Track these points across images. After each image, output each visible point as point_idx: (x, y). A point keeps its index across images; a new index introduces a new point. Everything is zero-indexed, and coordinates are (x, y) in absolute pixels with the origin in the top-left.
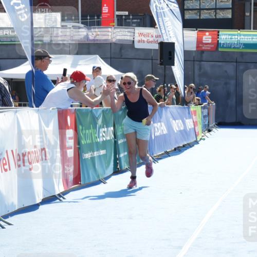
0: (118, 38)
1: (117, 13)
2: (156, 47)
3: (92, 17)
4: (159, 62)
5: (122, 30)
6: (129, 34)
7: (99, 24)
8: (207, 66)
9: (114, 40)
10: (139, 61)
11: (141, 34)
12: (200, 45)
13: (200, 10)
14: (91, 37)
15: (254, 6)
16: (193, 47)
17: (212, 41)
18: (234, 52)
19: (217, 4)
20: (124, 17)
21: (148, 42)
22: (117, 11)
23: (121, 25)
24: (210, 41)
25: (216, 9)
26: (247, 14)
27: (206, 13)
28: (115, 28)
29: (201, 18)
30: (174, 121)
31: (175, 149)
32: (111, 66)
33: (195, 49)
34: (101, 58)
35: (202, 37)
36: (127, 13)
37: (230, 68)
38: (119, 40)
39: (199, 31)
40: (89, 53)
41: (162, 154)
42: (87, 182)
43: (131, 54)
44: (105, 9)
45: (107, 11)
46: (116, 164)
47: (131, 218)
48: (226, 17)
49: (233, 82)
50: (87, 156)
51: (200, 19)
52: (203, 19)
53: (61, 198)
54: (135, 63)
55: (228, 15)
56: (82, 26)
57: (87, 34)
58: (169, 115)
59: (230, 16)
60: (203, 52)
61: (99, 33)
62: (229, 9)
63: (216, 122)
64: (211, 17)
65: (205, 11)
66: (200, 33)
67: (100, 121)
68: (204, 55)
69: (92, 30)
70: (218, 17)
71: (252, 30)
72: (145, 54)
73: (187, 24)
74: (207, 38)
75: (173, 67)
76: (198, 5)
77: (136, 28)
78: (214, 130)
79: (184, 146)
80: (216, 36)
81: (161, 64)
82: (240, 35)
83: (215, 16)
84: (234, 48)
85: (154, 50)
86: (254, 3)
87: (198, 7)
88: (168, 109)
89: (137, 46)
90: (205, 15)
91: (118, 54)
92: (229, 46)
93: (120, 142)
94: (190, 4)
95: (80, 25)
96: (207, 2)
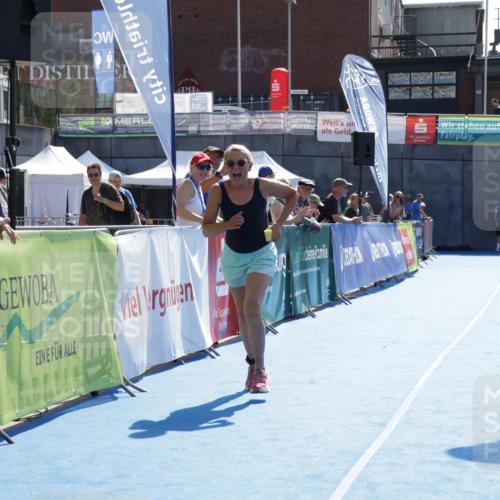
0: (294, 126)
1: (293, 92)
2: (348, 139)
3: (257, 97)
4: (351, 160)
5: (300, 115)
6: (309, 121)
7: (266, 107)
8: (420, 166)
9: (288, 130)
10: (324, 159)
11: (326, 122)
12: (412, 137)
13: (410, 86)
14: (255, 126)
15: (488, 80)
16: (401, 140)
17: (428, 130)
18: (460, 146)
19: (436, 78)
20: (302, 98)
21: (337, 132)
22: (293, 88)
23: (298, 109)
24: (425, 130)
25: (433, 85)
26: (478, 92)
27: (419, 91)
28: (289, 113)
29: (413, 97)
30: (373, 245)
31: (375, 285)
32: (283, 166)
33: (403, 142)
34: (270, 156)
35: (414, 125)
36: (306, 92)
38: (296, 130)
39: (410, 116)
41: (357, 292)
43: (312, 149)
44: (276, 87)
45: (278, 89)
48: (447, 96)
49: (458, 189)
51: (410, 100)
52: (415, 100)
53: (212, 353)
54: (319, 165)
55: (451, 93)
56: (243, 110)
57: (250, 123)
58: (366, 235)
59: (453, 95)
60: (414, 146)
61: (266, 120)
62: (452, 85)
63: (434, 245)
64: (425, 97)
65: (418, 88)
66: (411, 119)
68: (417, 152)
69: (258, 116)
70: (436, 96)
71: (485, 115)
73: (393, 107)
74: (421, 126)
75: (372, 168)
76: (408, 79)
77: (320, 113)
78: (431, 257)
79: (388, 280)
80: (433, 124)
81: (355, 163)
82: (469, 122)
83: (433, 95)
84: (460, 140)
85: (346, 144)
86: (488, 77)
87: (408, 83)
88: (365, 228)
89: (321, 138)
90: (417, 94)
91: (293, 150)
92: (453, 137)
93: (296, 274)
94: (396, 78)
95: (240, 109)
96: (421, 76)
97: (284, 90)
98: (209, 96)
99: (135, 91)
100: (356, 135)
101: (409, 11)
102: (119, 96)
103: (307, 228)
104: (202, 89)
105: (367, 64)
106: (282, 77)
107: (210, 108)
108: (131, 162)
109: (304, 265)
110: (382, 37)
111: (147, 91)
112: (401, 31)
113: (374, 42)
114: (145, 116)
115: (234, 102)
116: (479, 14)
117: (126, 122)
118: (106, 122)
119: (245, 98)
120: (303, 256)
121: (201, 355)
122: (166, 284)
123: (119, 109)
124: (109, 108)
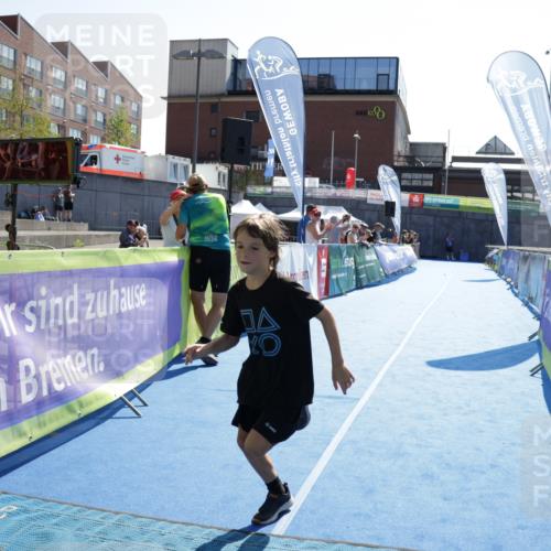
0: (356, 195)
1: (357, 179)
2: (383, 203)
3: (339, 181)
4: (384, 213)
6: (364, 194)
7: (344, 186)
8: (415, 217)
9: (354, 197)
10: (370, 212)
11: (372, 194)
12: (411, 203)
13: (411, 180)
16: (406, 204)
17: (419, 201)
18: (433, 209)
19: (423, 177)
20: (361, 183)
21: (377, 199)
25: (422, 180)
26: (443, 184)
28: (354, 189)
33: (408, 206)
35: (413, 198)
36: (363, 180)
37: (430, 220)
38: (357, 197)
39: (411, 194)
40: (336, 205)
42: (333, 294)
43: (365, 207)
44: (349, 177)
48: (428, 185)
50: (334, 277)
51: (411, 186)
52: (414, 186)
54: (367, 214)
55: (431, 184)
56: (333, 187)
57: (336, 193)
60: (413, 208)
62: (431, 180)
64: (419, 185)
65: (415, 181)
67: (345, 254)
68: (414, 211)
69: (339, 190)
70: (423, 185)
71: (446, 195)
72: (374, 207)
73: (404, 189)
74: (416, 199)
76: (411, 176)
77: (369, 190)
80: (422, 198)
81: (385, 215)
82: (438, 198)
84: (434, 206)
85: (382, 206)
87: (410, 178)
89: (369, 201)
90: (415, 183)
91: (356, 207)
92: (431, 205)
93: (360, 267)
94: (405, 175)
95: (331, 186)
96: (417, 176)
97: (353, 178)
98: (317, 180)
99: (284, 175)
100: (387, 203)
101: (412, 144)
102: (275, 178)
103: (363, 245)
104: (314, 176)
106: (352, 173)
107: (317, 185)
108: (279, 209)
110: (399, 156)
111: (291, 177)
112: (408, 154)
113: (395, 158)
114: (287, 188)
115: (329, 182)
116: (444, 148)
117: (278, 190)
118: (269, 190)
119: (334, 181)
120: (364, 257)
122: (297, 271)
123: (275, 184)
124: (270, 183)
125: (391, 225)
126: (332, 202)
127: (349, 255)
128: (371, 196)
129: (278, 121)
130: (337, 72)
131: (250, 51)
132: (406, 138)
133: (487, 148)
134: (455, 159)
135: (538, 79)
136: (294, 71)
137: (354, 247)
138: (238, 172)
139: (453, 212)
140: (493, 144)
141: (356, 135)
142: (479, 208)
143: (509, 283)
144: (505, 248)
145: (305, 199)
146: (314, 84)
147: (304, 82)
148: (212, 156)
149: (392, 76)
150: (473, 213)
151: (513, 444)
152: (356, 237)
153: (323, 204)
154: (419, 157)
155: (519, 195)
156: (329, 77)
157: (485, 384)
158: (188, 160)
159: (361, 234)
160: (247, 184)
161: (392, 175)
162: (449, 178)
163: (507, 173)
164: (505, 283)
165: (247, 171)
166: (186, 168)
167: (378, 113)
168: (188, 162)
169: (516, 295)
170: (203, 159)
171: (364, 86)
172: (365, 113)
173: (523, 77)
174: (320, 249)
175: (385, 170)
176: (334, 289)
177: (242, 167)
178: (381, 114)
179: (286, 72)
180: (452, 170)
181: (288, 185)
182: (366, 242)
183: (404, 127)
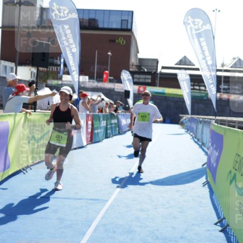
1: (109, 78)
2: (123, 91)
3: (100, 78)
5: (111, 84)
6: (113, 86)
7: (102, 81)
9: (107, 87)
11: (118, 86)
12: (139, 91)
13: (139, 79)
14: (99, 86)
16: (136, 92)
19: (146, 77)
21: (120, 89)
22: (110, 76)
23: (110, 82)
25: (145, 79)
26: (156, 81)
28: (108, 83)
36: (112, 78)
38: (109, 88)
40: (98, 92)
42: (95, 141)
43: (113, 93)
44: (105, 76)
46: (106, 135)
47: (112, 157)
50: (96, 131)
51: (139, 82)
52: (141, 82)
53: (85, 147)
54: (115, 97)
55: (150, 81)
57: (97, 85)
60: (140, 94)
62: (150, 79)
64: (143, 81)
66: (139, 87)
67: (101, 119)
69: (100, 83)
70: (146, 82)
71: (158, 87)
72: (119, 93)
73: (135, 83)
74: (142, 89)
75: (128, 99)
76: (139, 77)
77: (116, 84)
81: (125, 98)
82: (154, 89)
89: (116, 90)
90: (141, 80)
91: (109, 93)
93: (109, 126)
94: (136, 76)
95: (95, 81)
96: (143, 76)
97: (107, 77)
98: (87, 77)
99: (69, 74)
100: (125, 91)
101: (141, 60)
102: (64, 76)
104: (85, 75)
105: (128, 72)
107: (87, 80)
109: (111, 124)
110: (133, 65)
111: (73, 75)
112: (138, 64)
113: (131, 66)
114: (70, 82)
115: (94, 79)
116: (156, 61)
117: (65, 82)
118: (60, 82)
119: (97, 78)
120: (111, 121)
121: (82, 147)
123: (63, 79)
124: (61, 79)
125: (127, 103)
126: (95, 90)
127: (104, 120)
128: (117, 87)
129: (66, 43)
130: (99, 18)
131: (50, 3)
132: (137, 55)
133: (180, 62)
134: (163, 68)
135: (208, 25)
136: (75, 16)
137: (107, 115)
138: (43, 71)
139: (162, 97)
140: (184, 60)
141: (109, 53)
142: (176, 95)
143: (192, 135)
144: (189, 116)
145: (80, 88)
146: (87, 24)
147: (80, 22)
148: (28, 62)
149: (130, 21)
150: (173, 98)
151: (193, 225)
152: (107, 109)
153: (91, 91)
154: (144, 66)
155: (197, 88)
156: (94, 20)
157: (178, 191)
158: (13, 64)
159: (110, 107)
160: (47, 79)
161: (129, 76)
162: (160, 78)
163: (191, 76)
164: (189, 135)
165: (47, 72)
166: (12, 68)
167: (121, 41)
168: (13, 65)
169: (196, 142)
170: (22, 63)
171: (114, 26)
172: (114, 41)
173: (201, 22)
174: (88, 116)
175: (125, 73)
176: (95, 138)
177: (45, 69)
178: (123, 42)
179: (70, 16)
180: (161, 74)
181: (71, 80)
182: (114, 113)
183: (136, 49)
